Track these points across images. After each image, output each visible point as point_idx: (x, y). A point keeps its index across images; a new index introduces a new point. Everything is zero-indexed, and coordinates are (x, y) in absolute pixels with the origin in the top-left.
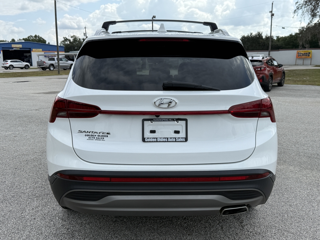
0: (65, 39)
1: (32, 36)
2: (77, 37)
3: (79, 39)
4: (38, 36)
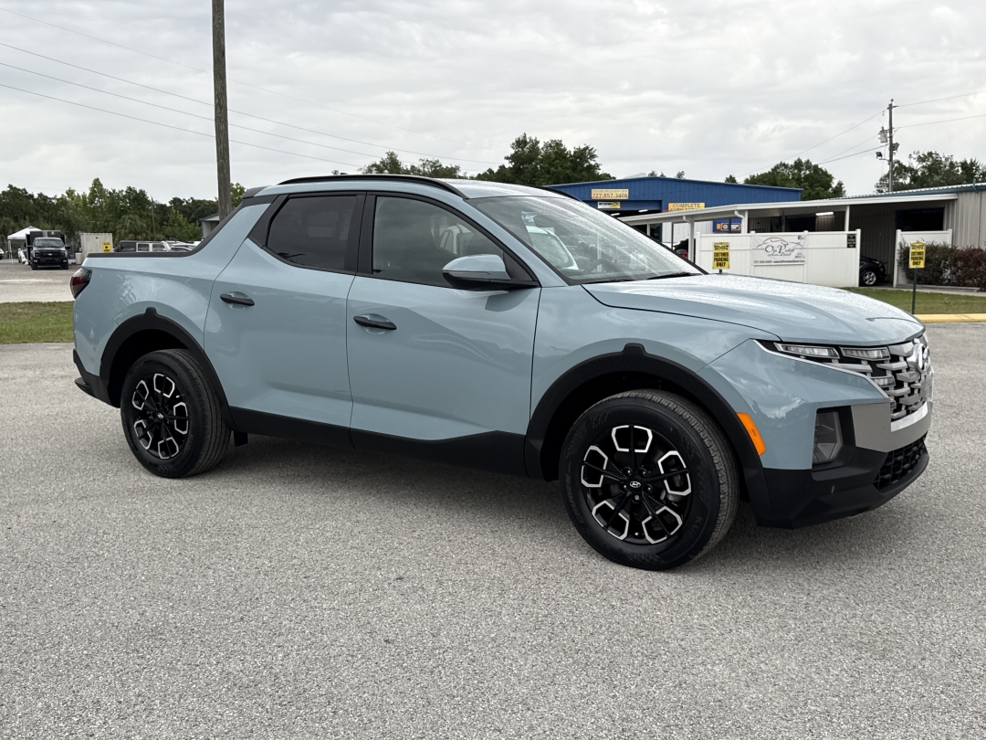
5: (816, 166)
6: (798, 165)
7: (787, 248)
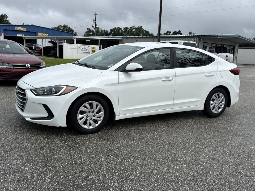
0: (88, 30)
1: (61, 26)
2: (99, 29)
3: (101, 30)
4: (67, 25)
5: (69, 27)
6: (64, 26)
7: (86, 49)
